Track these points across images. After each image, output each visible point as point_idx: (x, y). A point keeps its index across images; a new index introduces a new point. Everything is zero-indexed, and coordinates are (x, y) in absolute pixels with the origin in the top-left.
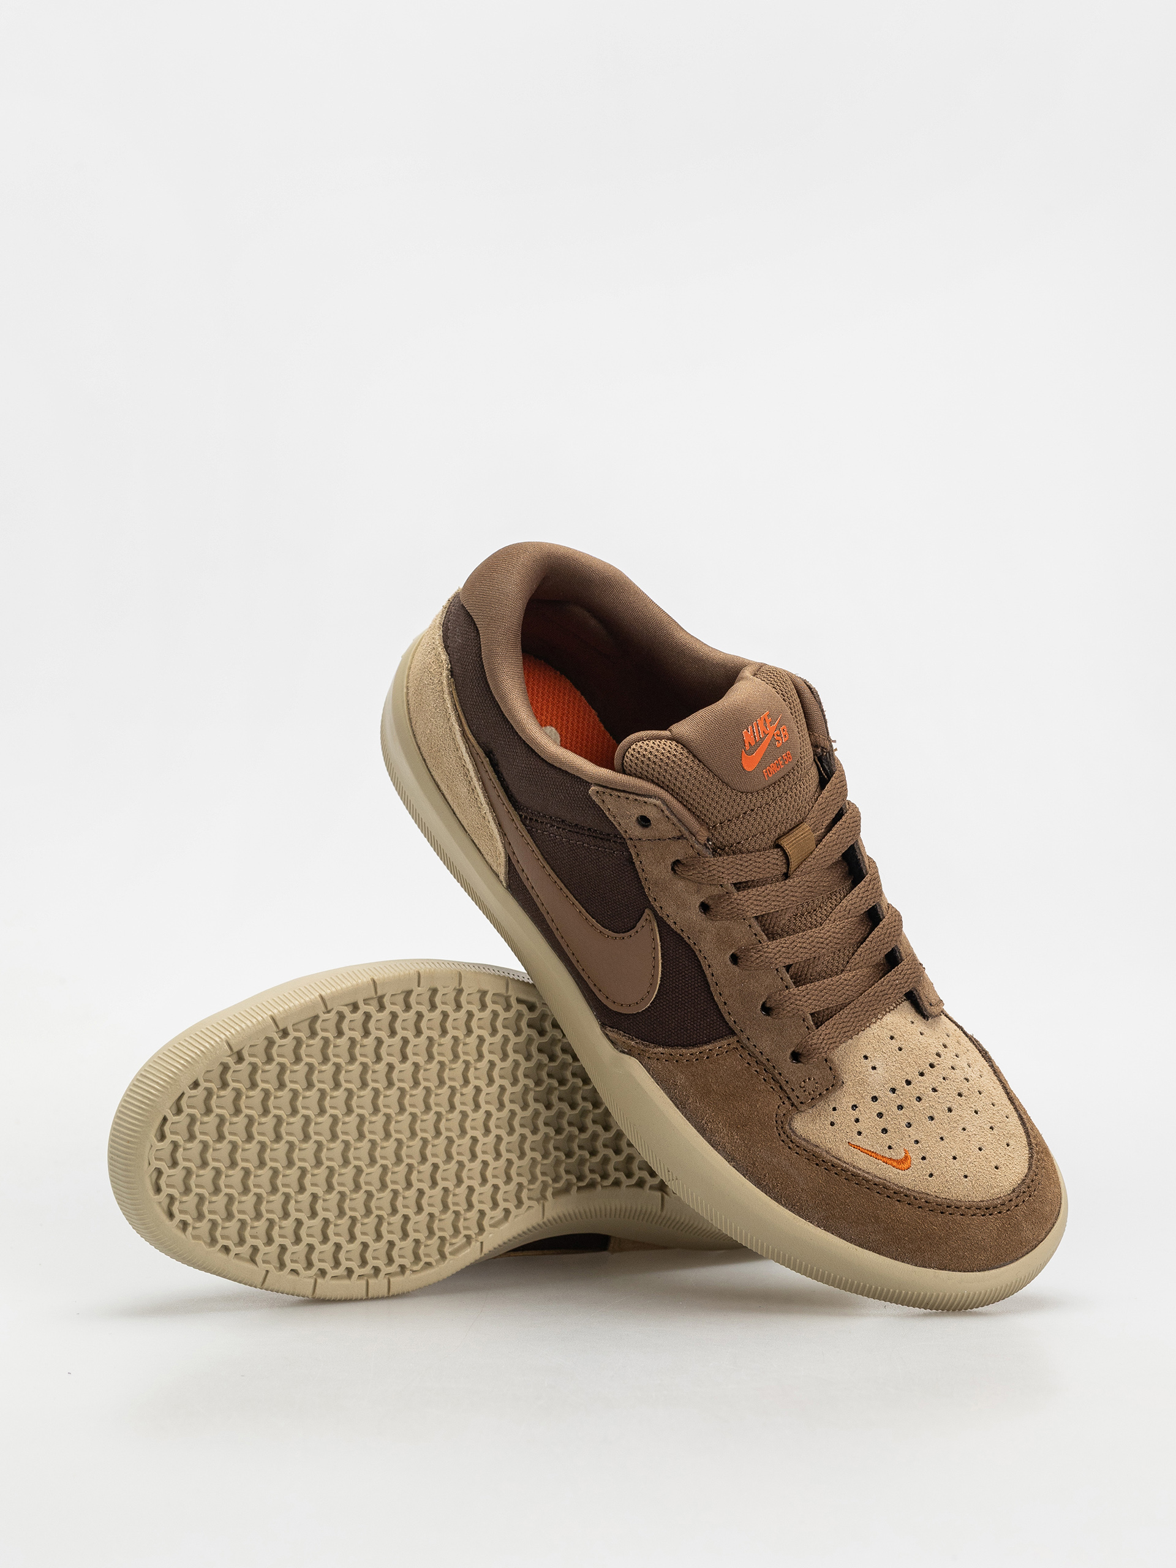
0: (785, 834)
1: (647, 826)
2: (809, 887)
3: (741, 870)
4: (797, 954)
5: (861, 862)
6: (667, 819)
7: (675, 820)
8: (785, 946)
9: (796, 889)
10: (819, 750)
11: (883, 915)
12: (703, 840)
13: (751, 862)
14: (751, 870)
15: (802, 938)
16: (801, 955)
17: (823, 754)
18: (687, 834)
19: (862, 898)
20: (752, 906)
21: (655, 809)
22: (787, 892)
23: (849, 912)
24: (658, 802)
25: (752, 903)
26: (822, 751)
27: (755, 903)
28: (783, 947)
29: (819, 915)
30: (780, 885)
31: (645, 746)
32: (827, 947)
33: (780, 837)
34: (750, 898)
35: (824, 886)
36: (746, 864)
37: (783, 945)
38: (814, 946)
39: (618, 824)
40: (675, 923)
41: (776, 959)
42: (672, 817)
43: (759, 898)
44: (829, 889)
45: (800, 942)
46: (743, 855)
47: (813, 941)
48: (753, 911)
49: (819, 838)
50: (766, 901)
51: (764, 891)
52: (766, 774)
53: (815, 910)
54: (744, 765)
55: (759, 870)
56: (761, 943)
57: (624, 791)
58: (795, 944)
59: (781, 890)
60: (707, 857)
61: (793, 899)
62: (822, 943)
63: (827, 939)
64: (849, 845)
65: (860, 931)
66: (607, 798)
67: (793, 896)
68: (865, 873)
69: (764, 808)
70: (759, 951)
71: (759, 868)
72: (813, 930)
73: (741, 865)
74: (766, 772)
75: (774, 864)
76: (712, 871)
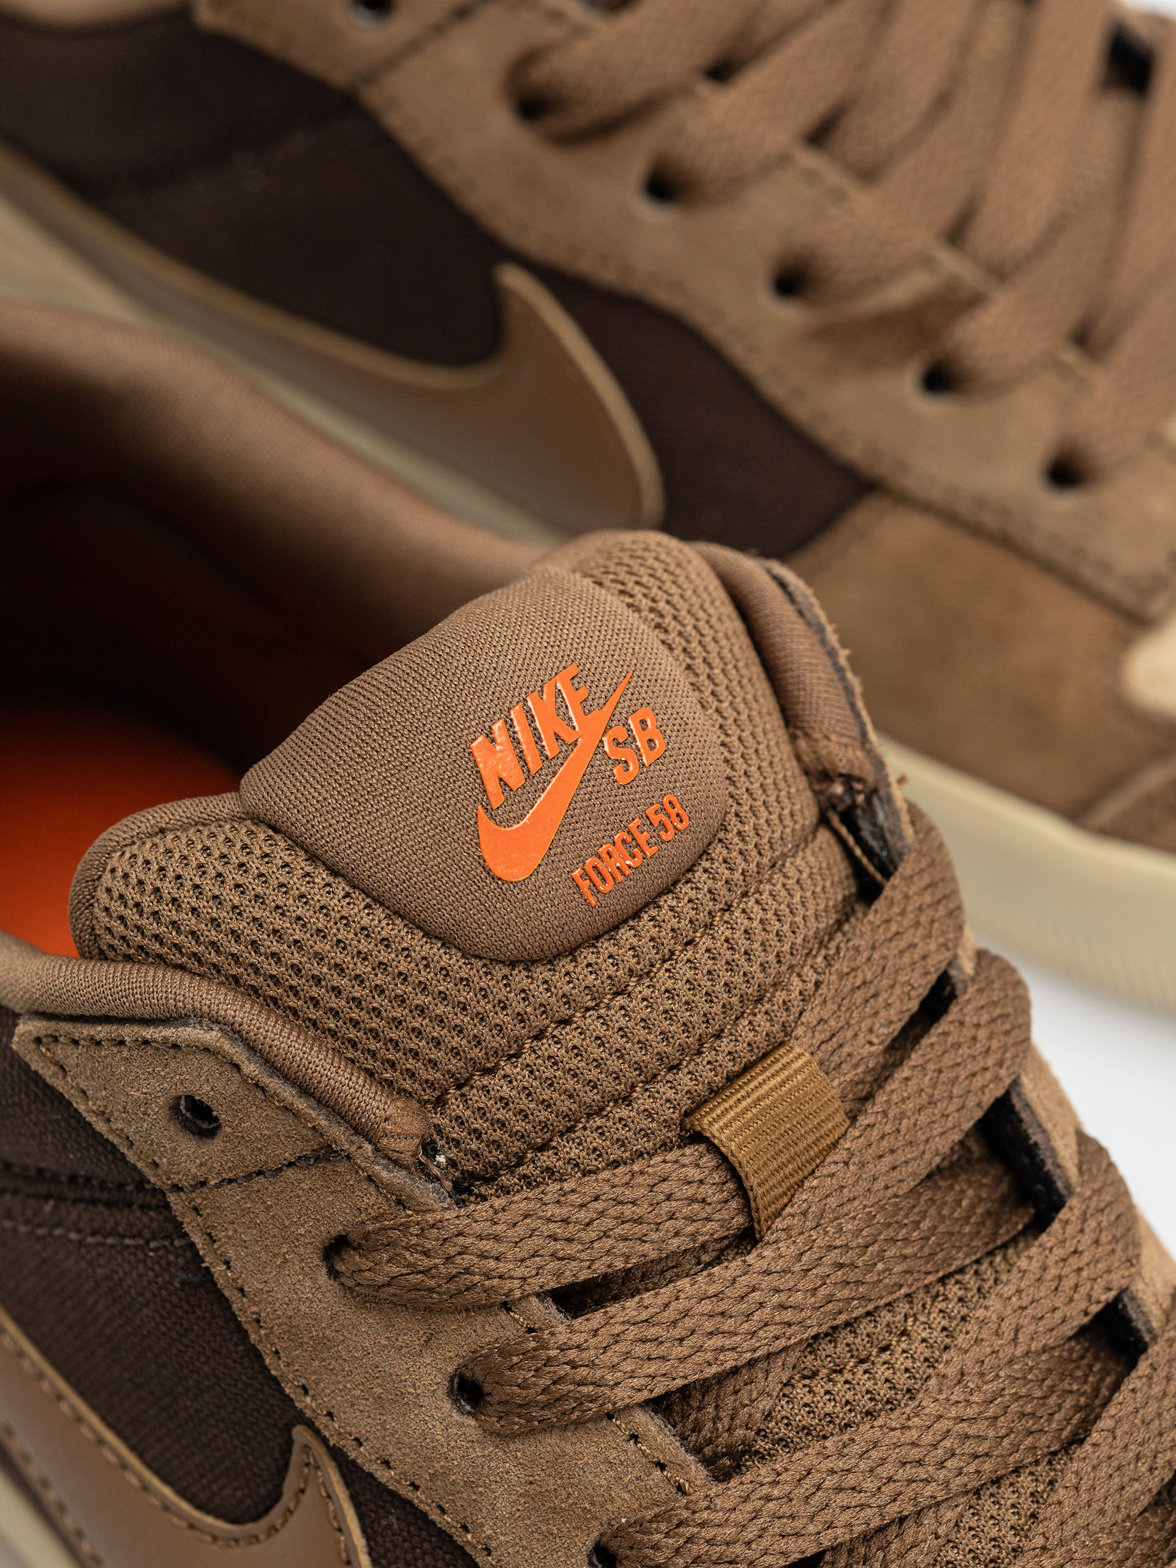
0: (715, 1092)
1: (211, 1134)
2: (841, 1266)
3: (569, 1240)
4: (826, 1515)
5: (1043, 1154)
6: (260, 1095)
7: (288, 1093)
8: (776, 1492)
9: (788, 1281)
10: (838, 789)
11: (1150, 1331)
12: (406, 1147)
13: (599, 1206)
14: (606, 1235)
15: (841, 1455)
16: (846, 1516)
17: (854, 801)
18: (338, 1133)
19: (1060, 1278)
20: (628, 1366)
21: (209, 1064)
22: (756, 1296)
23: (1015, 1339)
24: (212, 1037)
25: (627, 1355)
26: (850, 790)
27: (639, 1350)
28: (768, 1499)
29: (901, 1362)
30: (728, 1274)
31: (157, 858)
32: (942, 1474)
33: (699, 1104)
34: (617, 1339)
35: (905, 1257)
36: (582, 1215)
37: (766, 1490)
38: (890, 1479)
39: (126, 1143)
40: (387, 1463)
41: (749, 1543)
42: (274, 1084)
43: (652, 1332)
44: (929, 1267)
45: (832, 1472)
46: (567, 1186)
47: (883, 1461)
48: (636, 1382)
49: (863, 1090)
50: (681, 1340)
51: (667, 1306)
52: (585, 885)
53: (884, 1349)
54: (490, 864)
55: (639, 1230)
56: (684, 1493)
57: (106, 1019)
58: (815, 1478)
59: (734, 1292)
60: (434, 1211)
61: (787, 1316)
62: (919, 1463)
63: (935, 1446)
64: (988, 1100)
65: (1069, 1403)
66: (72, 1057)
67: (783, 1307)
68: (1063, 1191)
69: (608, 1007)
70: (678, 1526)
71: (638, 1221)
72: (880, 1421)
73: (566, 1221)
74: (585, 874)
75: (692, 1200)
76: (458, 1260)
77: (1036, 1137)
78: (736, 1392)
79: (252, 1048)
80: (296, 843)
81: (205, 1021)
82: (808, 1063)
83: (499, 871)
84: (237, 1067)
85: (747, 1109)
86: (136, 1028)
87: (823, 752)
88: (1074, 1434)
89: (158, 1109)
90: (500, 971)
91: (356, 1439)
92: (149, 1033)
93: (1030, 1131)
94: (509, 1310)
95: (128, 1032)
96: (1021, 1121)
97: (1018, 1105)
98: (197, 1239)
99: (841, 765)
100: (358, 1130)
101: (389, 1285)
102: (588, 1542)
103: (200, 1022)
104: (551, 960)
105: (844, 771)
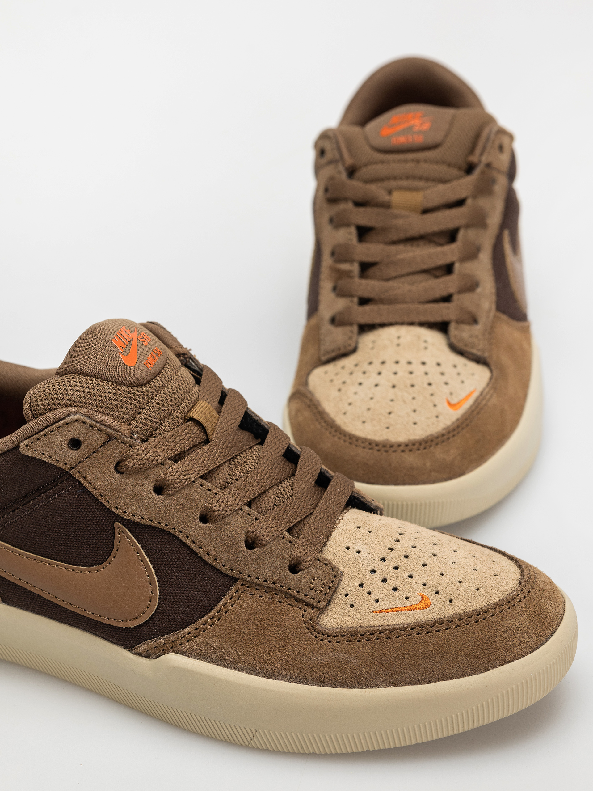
77: (257, 418)
78: (218, 474)
79: (88, 417)
80: (79, 373)
81: (74, 414)
82: (206, 403)
83: (128, 365)
84: (84, 423)
85: (198, 412)
86: (56, 424)
87: (177, 350)
88: (292, 473)
89: (65, 446)
90: (135, 388)
91: (133, 515)
92: (60, 423)
93: (255, 418)
94: (163, 465)
95: (54, 427)
96: (252, 416)
97: (250, 413)
98: (81, 480)
99: (181, 351)
100: (116, 431)
101: (134, 465)
102: (198, 514)
103: (73, 415)
104: (145, 385)
105: (182, 353)
